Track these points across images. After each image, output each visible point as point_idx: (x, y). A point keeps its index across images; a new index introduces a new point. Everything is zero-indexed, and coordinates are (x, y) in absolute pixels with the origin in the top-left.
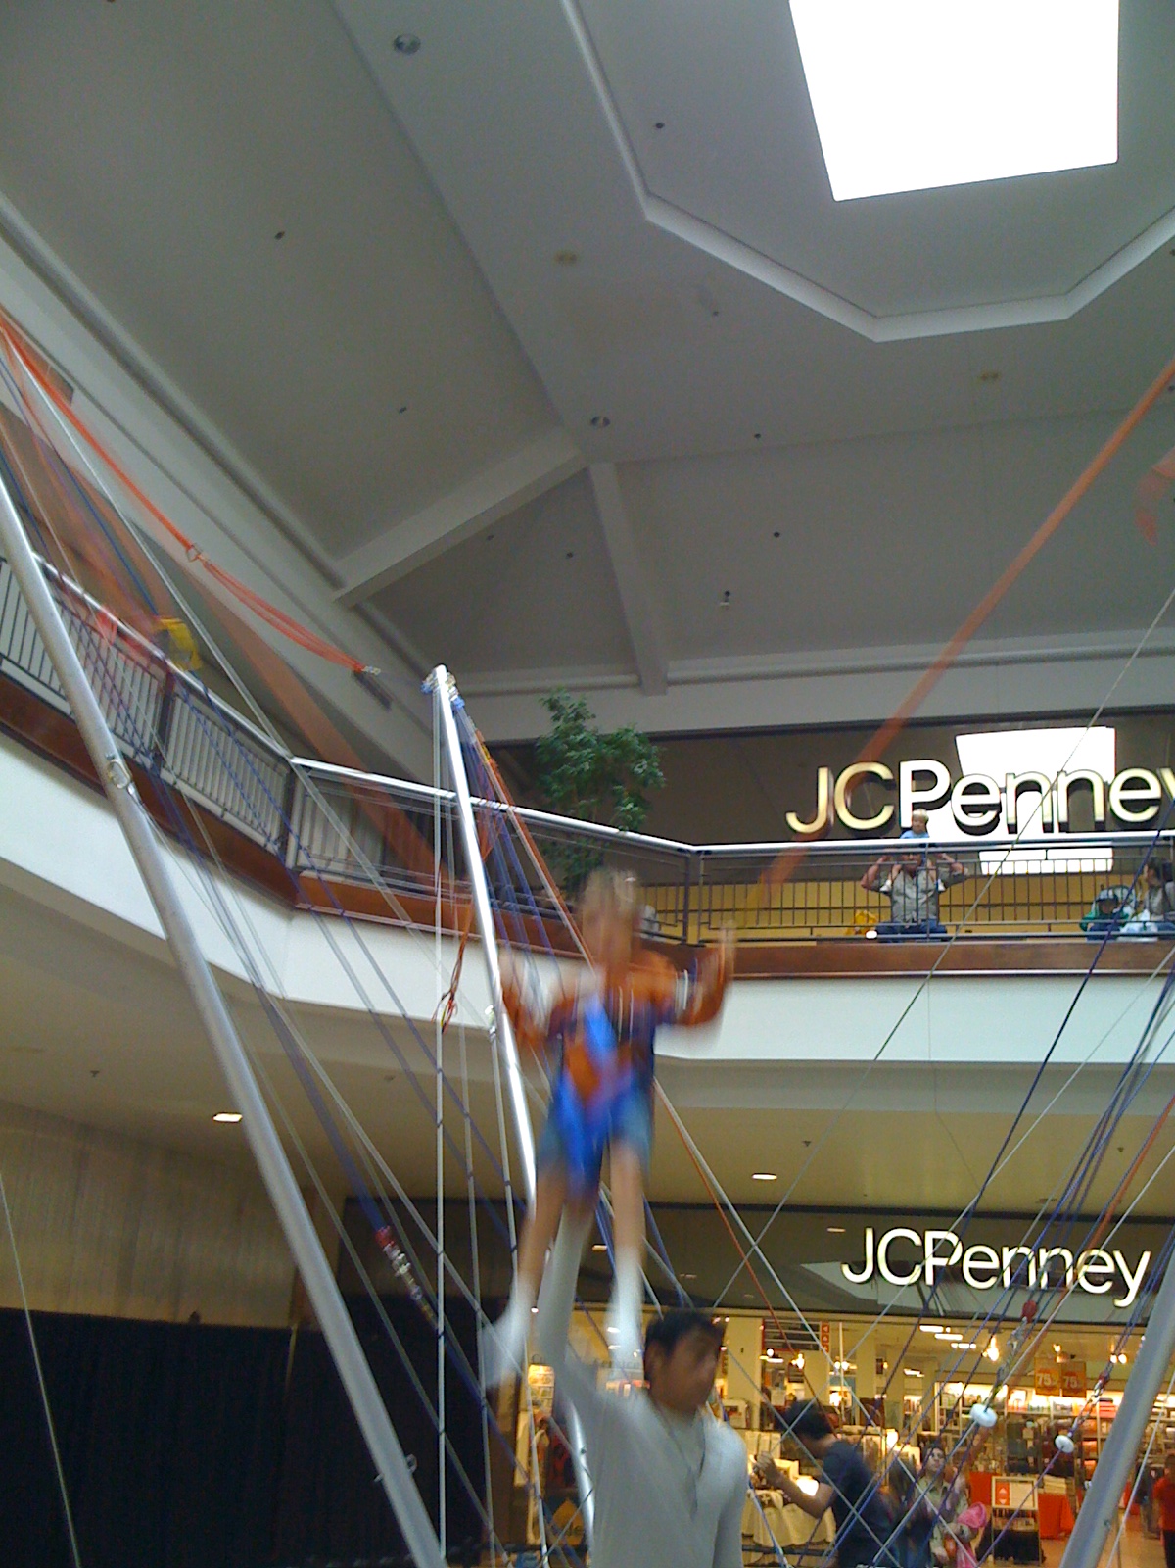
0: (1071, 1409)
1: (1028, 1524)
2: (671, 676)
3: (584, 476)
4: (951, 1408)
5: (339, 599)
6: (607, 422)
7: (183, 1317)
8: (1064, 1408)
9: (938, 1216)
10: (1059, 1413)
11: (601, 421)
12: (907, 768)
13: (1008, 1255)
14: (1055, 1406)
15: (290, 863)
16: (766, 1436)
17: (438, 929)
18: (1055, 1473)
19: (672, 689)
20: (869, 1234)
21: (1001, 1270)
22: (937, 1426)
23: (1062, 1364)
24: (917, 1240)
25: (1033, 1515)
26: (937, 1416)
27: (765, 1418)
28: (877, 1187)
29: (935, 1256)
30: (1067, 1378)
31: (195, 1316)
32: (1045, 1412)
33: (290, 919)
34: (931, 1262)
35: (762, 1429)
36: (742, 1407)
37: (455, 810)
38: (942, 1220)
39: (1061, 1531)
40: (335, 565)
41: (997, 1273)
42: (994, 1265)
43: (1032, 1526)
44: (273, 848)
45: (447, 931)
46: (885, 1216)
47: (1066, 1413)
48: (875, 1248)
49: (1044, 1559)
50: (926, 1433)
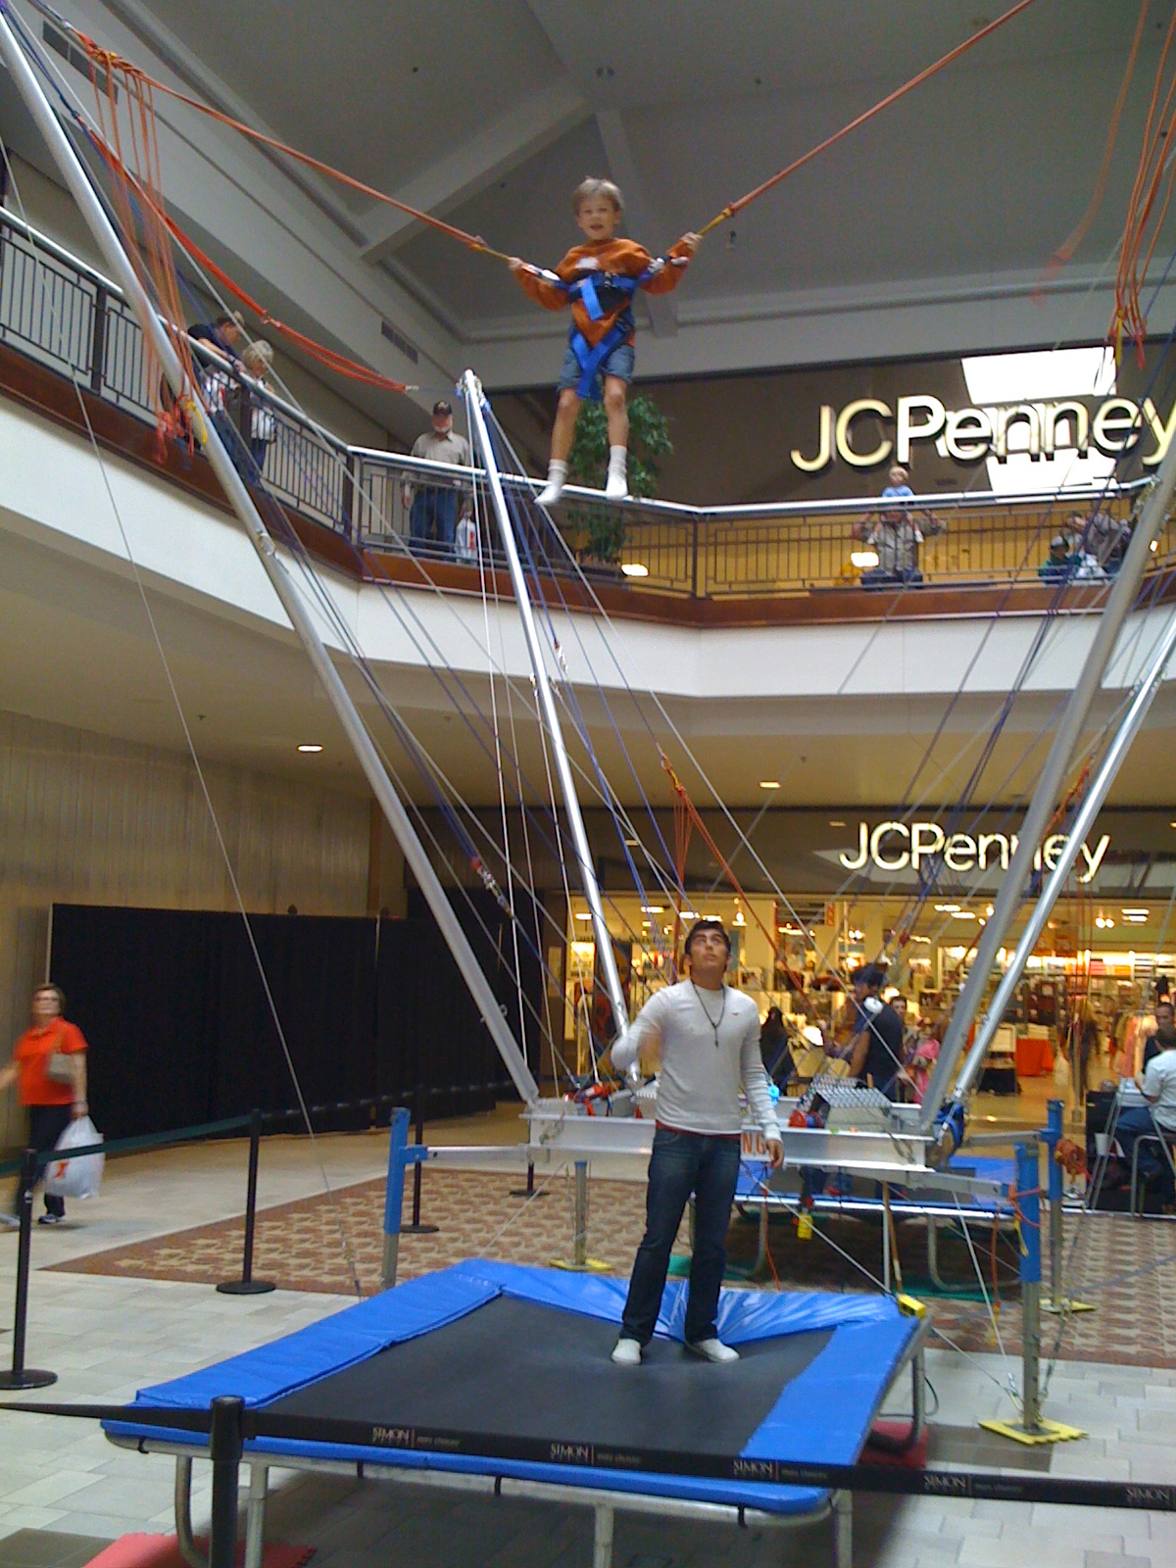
0: (1064, 968)
1: (1007, 1063)
2: (681, 317)
3: (591, 124)
4: (953, 969)
5: (364, 257)
6: (611, 72)
7: (282, 910)
8: (1057, 967)
9: (926, 812)
10: (1052, 972)
11: (605, 71)
12: (905, 404)
13: (985, 842)
14: (1049, 965)
15: (354, 542)
16: (777, 996)
17: (484, 594)
18: (1038, 1022)
19: (681, 332)
20: (864, 829)
21: (978, 855)
22: (940, 985)
23: (1056, 930)
24: (905, 832)
25: (1011, 1055)
26: (940, 977)
27: (778, 982)
28: (870, 789)
29: (921, 844)
30: (1059, 941)
31: (292, 909)
32: (1040, 971)
33: (358, 590)
34: (917, 849)
35: (776, 989)
36: (758, 972)
37: (488, 487)
38: (927, 815)
39: (1042, 1069)
40: (356, 221)
41: (975, 857)
42: (972, 850)
43: (1009, 1064)
44: (340, 529)
45: (490, 595)
46: (877, 813)
47: (1059, 971)
48: (869, 839)
49: (1020, 1091)
50: (927, 991)
